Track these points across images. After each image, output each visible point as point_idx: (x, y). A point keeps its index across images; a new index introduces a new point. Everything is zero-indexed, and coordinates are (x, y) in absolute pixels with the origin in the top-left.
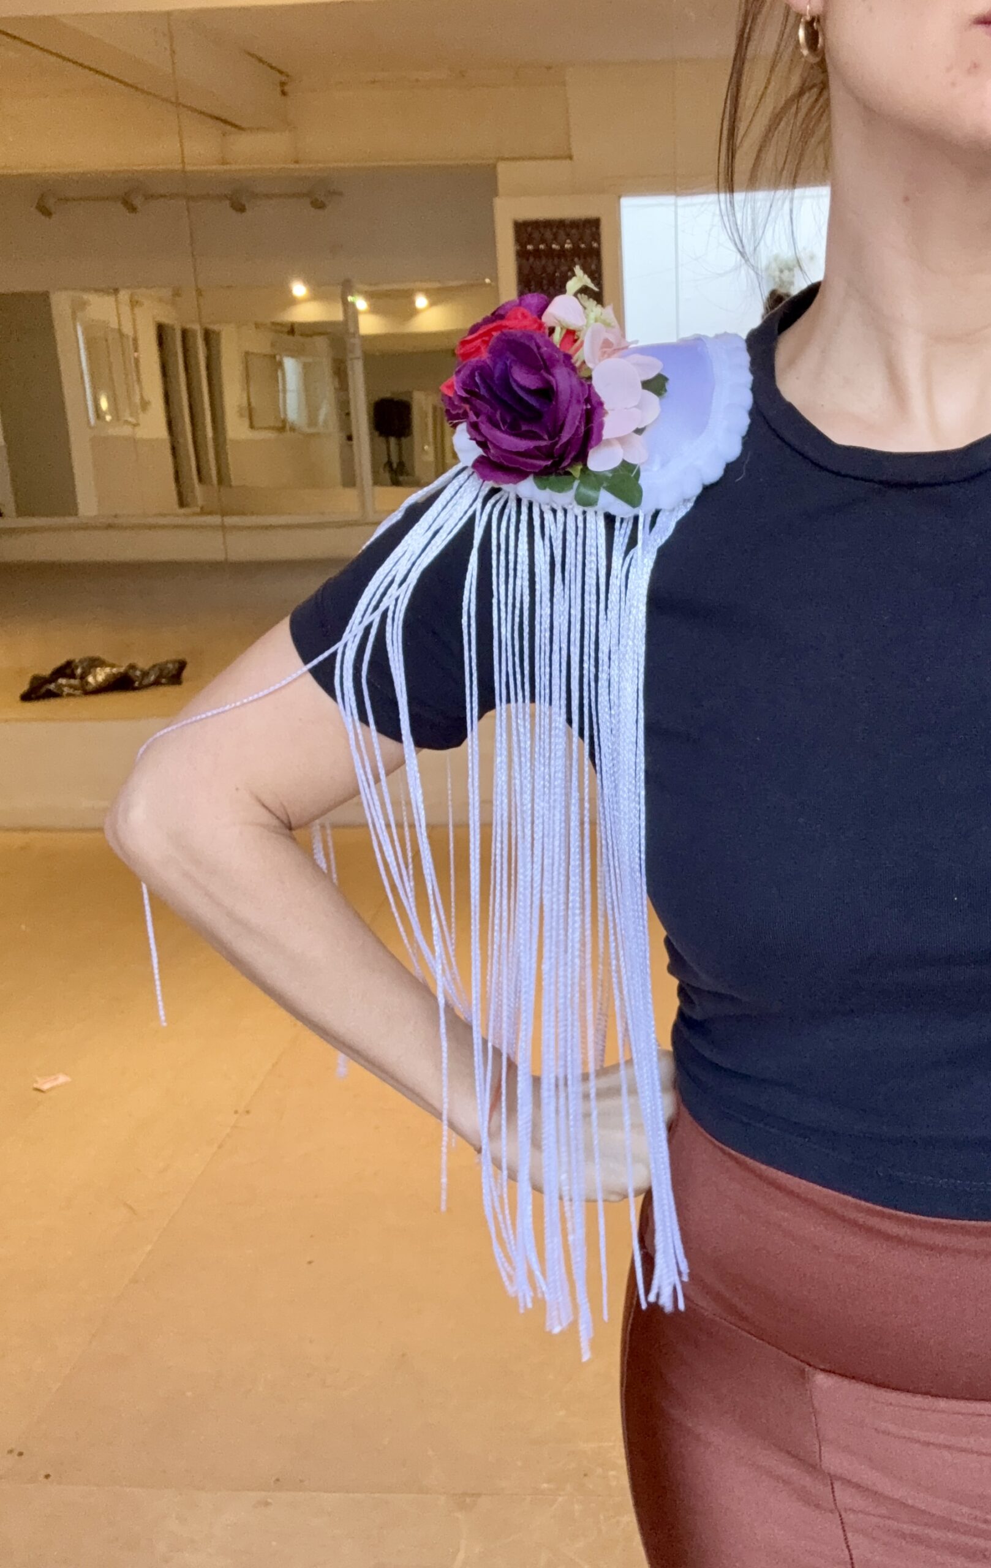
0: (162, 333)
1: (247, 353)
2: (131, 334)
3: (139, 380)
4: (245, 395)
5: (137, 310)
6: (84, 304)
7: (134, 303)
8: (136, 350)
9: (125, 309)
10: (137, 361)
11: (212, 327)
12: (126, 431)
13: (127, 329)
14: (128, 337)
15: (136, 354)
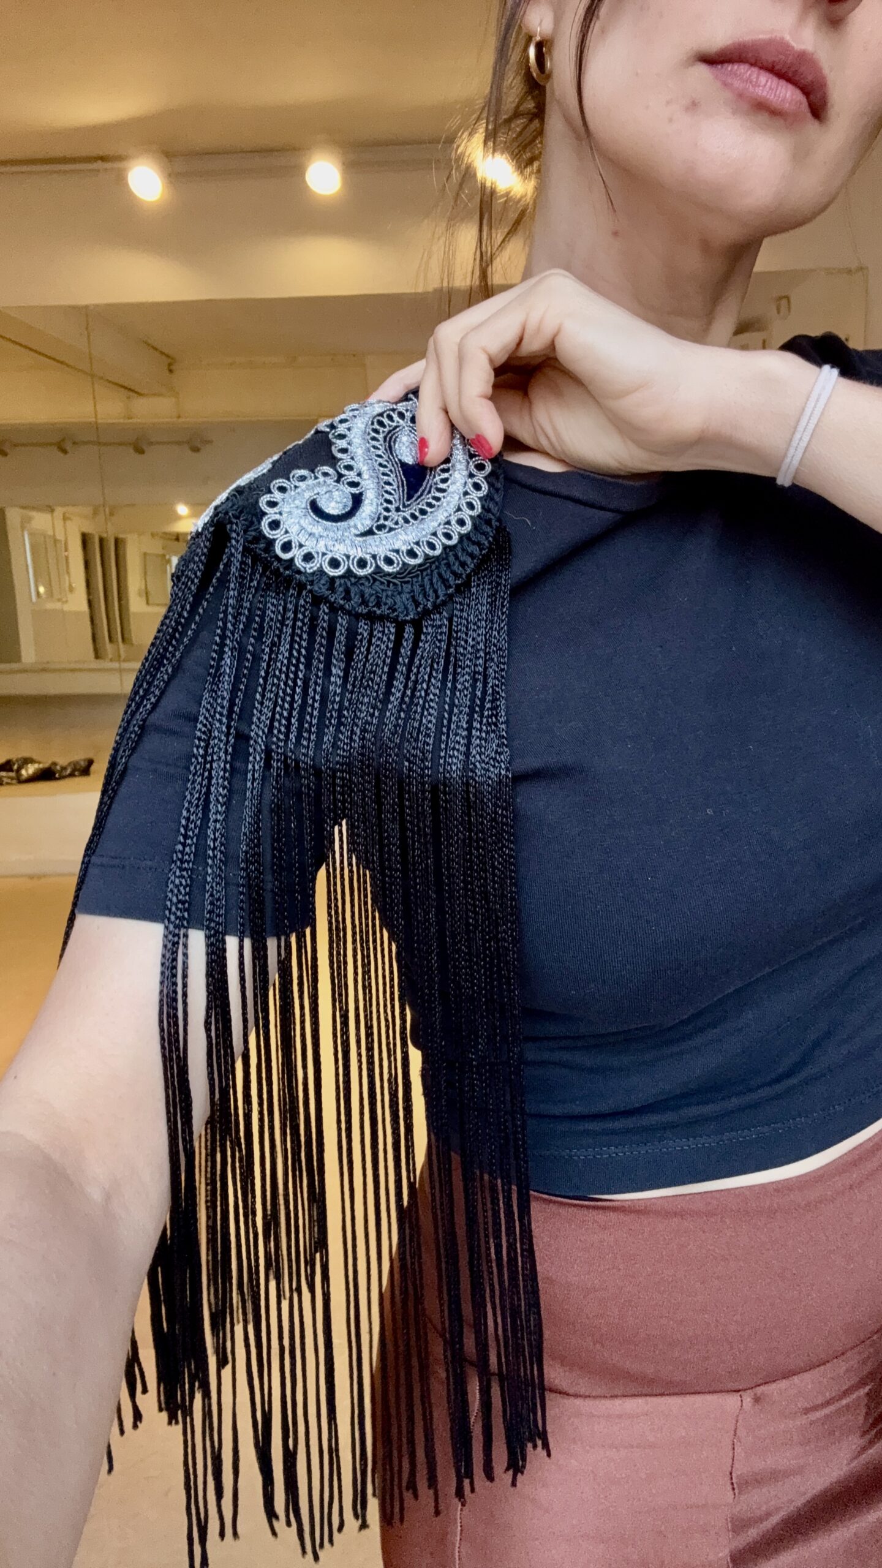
0: (85, 540)
1: (145, 554)
2: (63, 539)
3: (68, 573)
4: (143, 581)
5: (68, 523)
6: (30, 519)
7: (65, 518)
8: (66, 550)
9: (59, 524)
10: (67, 558)
11: (121, 536)
12: (58, 606)
13: (60, 536)
14: (60, 541)
15: (66, 553)
